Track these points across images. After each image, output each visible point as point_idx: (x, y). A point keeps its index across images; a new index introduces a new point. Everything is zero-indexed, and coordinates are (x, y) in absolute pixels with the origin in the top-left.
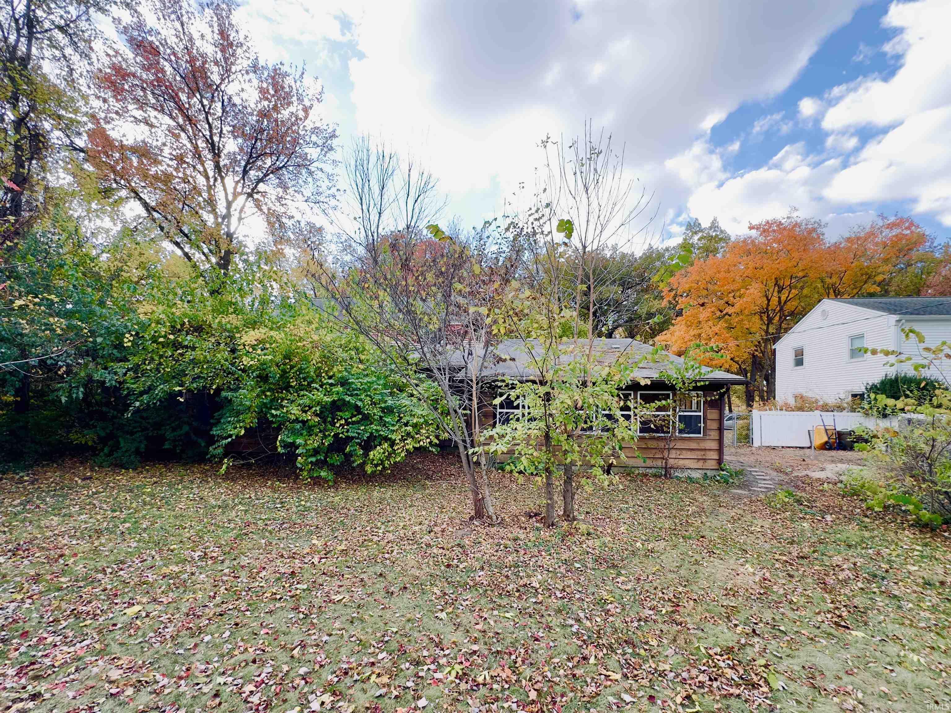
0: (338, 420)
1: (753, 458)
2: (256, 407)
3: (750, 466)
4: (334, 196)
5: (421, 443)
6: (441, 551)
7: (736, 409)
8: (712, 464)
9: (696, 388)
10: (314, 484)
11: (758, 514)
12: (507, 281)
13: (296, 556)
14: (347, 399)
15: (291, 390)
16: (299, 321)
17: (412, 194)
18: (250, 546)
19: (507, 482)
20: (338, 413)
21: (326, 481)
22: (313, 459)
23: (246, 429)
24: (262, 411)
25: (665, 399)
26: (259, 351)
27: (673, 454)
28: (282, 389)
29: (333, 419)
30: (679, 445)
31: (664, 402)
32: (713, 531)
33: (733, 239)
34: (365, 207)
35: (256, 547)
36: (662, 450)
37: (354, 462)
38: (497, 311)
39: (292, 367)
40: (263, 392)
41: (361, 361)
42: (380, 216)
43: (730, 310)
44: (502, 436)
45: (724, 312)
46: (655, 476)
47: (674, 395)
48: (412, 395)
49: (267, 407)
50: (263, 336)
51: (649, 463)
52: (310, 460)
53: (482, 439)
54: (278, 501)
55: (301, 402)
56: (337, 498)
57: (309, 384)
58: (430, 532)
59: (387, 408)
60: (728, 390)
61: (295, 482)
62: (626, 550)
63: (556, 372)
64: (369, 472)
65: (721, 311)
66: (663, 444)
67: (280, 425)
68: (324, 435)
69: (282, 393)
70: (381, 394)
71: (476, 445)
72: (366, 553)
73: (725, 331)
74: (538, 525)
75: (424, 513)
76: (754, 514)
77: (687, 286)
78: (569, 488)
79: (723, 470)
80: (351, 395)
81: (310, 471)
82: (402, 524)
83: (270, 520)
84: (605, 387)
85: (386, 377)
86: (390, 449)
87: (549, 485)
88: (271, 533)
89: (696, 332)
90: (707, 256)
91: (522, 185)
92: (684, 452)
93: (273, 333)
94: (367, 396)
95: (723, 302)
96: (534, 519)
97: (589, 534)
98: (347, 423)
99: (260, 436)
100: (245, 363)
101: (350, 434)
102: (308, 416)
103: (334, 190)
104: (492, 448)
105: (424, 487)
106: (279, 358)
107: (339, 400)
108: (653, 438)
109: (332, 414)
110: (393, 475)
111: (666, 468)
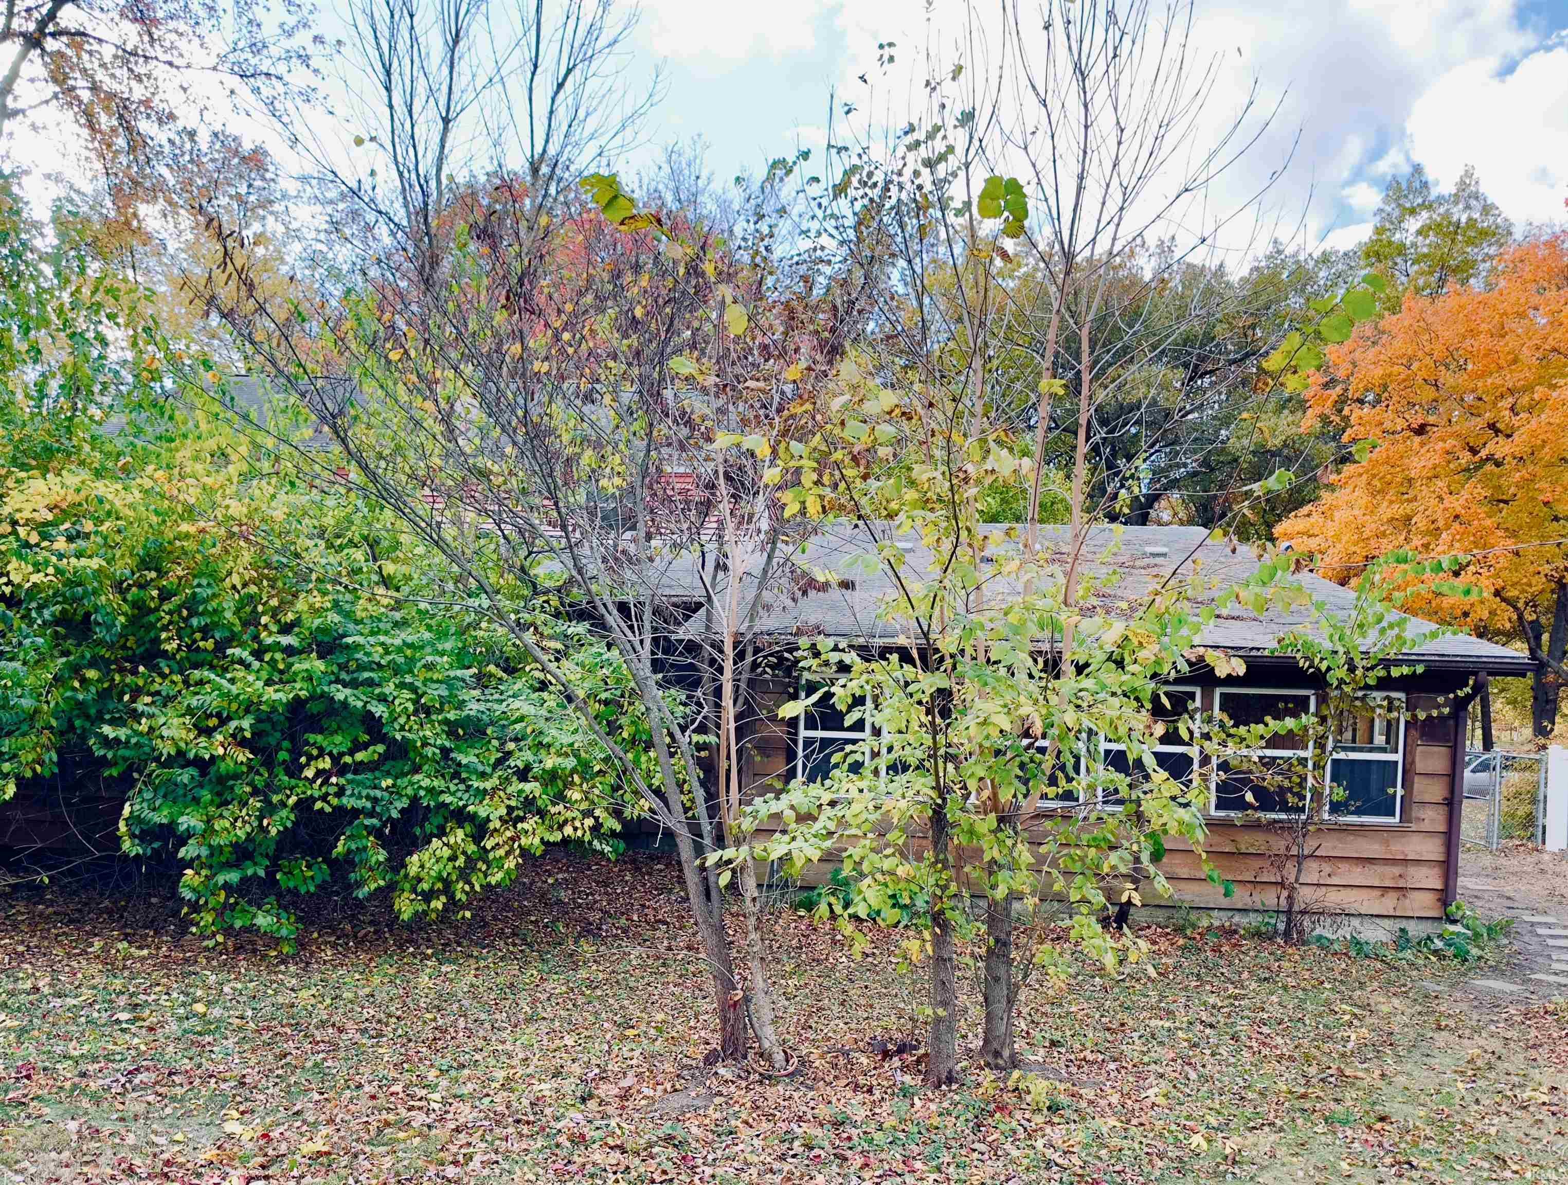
0: (310, 758)
1: (1540, 887)
2: (55, 714)
3: (1534, 910)
4: (305, 59)
5: (568, 830)
6: (616, 1156)
7: (1505, 736)
8: (1424, 904)
9: (1385, 684)
10: (238, 949)
11: (1544, 1051)
12: (834, 351)
13: (173, 1171)
14: (340, 696)
15: (163, 664)
16: (184, 454)
17: (547, 61)
18: (31, 1139)
19: (822, 946)
20: (312, 738)
21: (274, 941)
22: (233, 877)
23: (21, 782)
24: (72, 727)
25: (1295, 715)
26: (61, 544)
27: (1312, 872)
28: (135, 661)
29: (296, 753)
30: (1330, 846)
31: (1290, 723)
32: (1412, 1100)
33: (1518, 234)
34: (397, 100)
35: (51, 1142)
36: (1278, 861)
37: (359, 884)
38: (795, 446)
39: (165, 596)
40: (76, 670)
41: (386, 581)
42: (446, 130)
43: (1500, 447)
44: (805, 818)
45: (1483, 454)
46: (1257, 934)
47: (1323, 700)
48: (543, 686)
49: (87, 717)
50: (72, 498)
51: (1241, 897)
52: (221, 879)
53: (747, 825)
54: (122, 1001)
55: (194, 702)
56: (304, 994)
57: (221, 647)
58: (584, 1100)
59: (465, 722)
60: (1479, 688)
61: (177, 944)
62: (1161, 1157)
63: (969, 630)
64: (405, 916)
65: (1474, 451)
66: (1282, 844)
67: (130, 769)
68: (267, 802)
69: (135, 672)
70: (448, 682)
71: (729, 840)
72: (388, 1162)
73: (1483, 510)
74: (907, 1079)
75: (569, 1041)
76: (1533, 1053)
77: (1379, 372)
78: (1002, 972)
79: (1454, 922)
80: (354, 684)
81: (220, 912)
82: (500, 1075)
83: (95, 1059)
84: (1112, 678)
85: (463, 631)
86: (471, 848)
87: (940, 961)
88: (97, 1101)
89: (1399, 510)
90: (1442, 282)
91: (887, 52)
92: (1344, 867)
93: (102, 488)
94: (402, 686)
95: (1480, 422)
96: (896, 1062)
97: (1054, 1108)
98: (342, 770)
99: (68, 804)
100: (16, 578)
101: (348, 802)
102: (216, 746)
103: (303, 38)
104: (777, 848)
105: (573, 961)
106: (123, 567)
107: (312, 698)
108: (1257, 826)
109: (292, 739)
110: (479, 922)
111: (1289, 912)
